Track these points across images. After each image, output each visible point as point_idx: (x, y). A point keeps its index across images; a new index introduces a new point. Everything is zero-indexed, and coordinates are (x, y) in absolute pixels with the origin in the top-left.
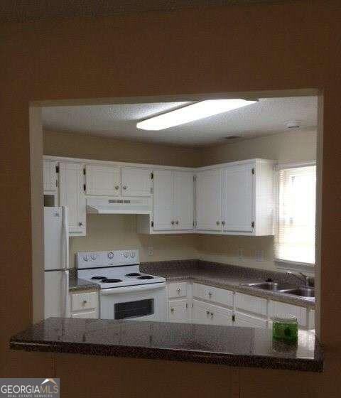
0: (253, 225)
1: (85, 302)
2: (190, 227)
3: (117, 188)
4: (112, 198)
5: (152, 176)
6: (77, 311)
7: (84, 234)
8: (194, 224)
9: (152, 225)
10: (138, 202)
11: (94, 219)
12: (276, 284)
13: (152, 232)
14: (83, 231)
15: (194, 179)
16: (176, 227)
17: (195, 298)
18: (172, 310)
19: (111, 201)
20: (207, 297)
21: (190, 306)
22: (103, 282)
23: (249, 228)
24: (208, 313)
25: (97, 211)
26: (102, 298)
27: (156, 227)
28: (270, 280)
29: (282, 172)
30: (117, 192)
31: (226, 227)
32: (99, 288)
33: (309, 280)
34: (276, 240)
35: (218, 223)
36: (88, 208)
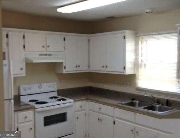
0: (124, 68)
1: (26, 117)
2: (86, 68)
3: (44, 47)
4: (40, 53)
5: (64, 39)
6: (21, 123)
7: (24, 75)
8: (89, 67)
9: (65, 68)
10: (56, 55)
11: (30, 66)
12: (137, 102)
13: (64, 72)
14: (23, 73)
15: (89, 41)
16: (78, 69)
17: (90, 110)
18: (78, 118)
19: (40, 55)
20: (98, 110)
21: (87, 115)
22: (36, 103)
23: (122, 70)
24: (99, 119)
25: (32, 61)
26: (36, 114)
27: (67, 69)
28: (133, 99)
29: (140, 38)
30: (44, 49)
31: (108, 69)
32: (34, 108)
33: (157, 100)
34: (137, 77)
35: (103, 67)
36: (26, 59)
